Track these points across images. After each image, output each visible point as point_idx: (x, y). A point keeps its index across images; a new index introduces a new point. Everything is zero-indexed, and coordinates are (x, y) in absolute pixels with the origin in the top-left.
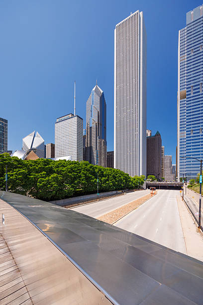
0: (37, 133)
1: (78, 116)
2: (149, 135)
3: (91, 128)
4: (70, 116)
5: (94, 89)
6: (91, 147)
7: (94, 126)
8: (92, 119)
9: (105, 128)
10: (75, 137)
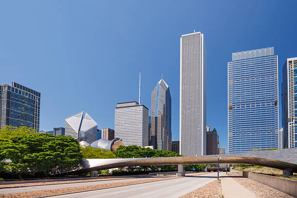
0: (87, 115)
1: (143, 106)
2: (208, 131)
3: (156, 118)
4: (134, 104)
5: (160, 82)
6: (156, 136)
7: (160, 117)
8: (157, 110)
9: (170, 120)
10: (141, 126)
